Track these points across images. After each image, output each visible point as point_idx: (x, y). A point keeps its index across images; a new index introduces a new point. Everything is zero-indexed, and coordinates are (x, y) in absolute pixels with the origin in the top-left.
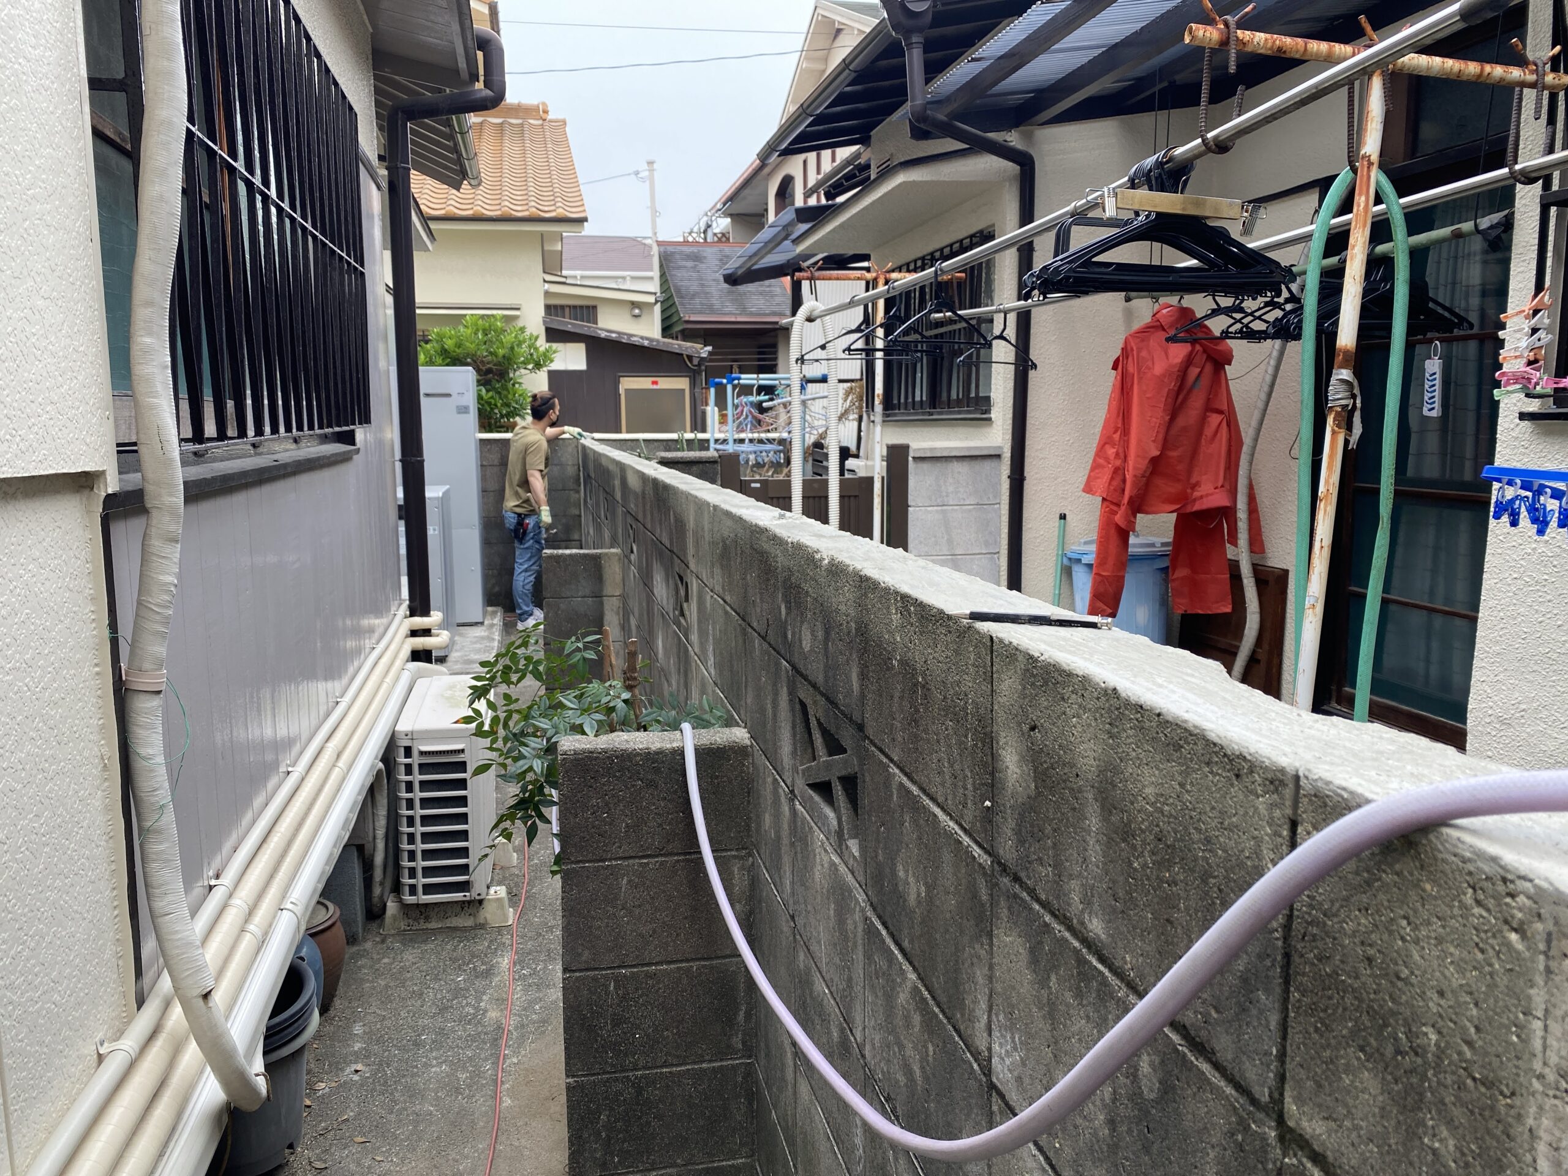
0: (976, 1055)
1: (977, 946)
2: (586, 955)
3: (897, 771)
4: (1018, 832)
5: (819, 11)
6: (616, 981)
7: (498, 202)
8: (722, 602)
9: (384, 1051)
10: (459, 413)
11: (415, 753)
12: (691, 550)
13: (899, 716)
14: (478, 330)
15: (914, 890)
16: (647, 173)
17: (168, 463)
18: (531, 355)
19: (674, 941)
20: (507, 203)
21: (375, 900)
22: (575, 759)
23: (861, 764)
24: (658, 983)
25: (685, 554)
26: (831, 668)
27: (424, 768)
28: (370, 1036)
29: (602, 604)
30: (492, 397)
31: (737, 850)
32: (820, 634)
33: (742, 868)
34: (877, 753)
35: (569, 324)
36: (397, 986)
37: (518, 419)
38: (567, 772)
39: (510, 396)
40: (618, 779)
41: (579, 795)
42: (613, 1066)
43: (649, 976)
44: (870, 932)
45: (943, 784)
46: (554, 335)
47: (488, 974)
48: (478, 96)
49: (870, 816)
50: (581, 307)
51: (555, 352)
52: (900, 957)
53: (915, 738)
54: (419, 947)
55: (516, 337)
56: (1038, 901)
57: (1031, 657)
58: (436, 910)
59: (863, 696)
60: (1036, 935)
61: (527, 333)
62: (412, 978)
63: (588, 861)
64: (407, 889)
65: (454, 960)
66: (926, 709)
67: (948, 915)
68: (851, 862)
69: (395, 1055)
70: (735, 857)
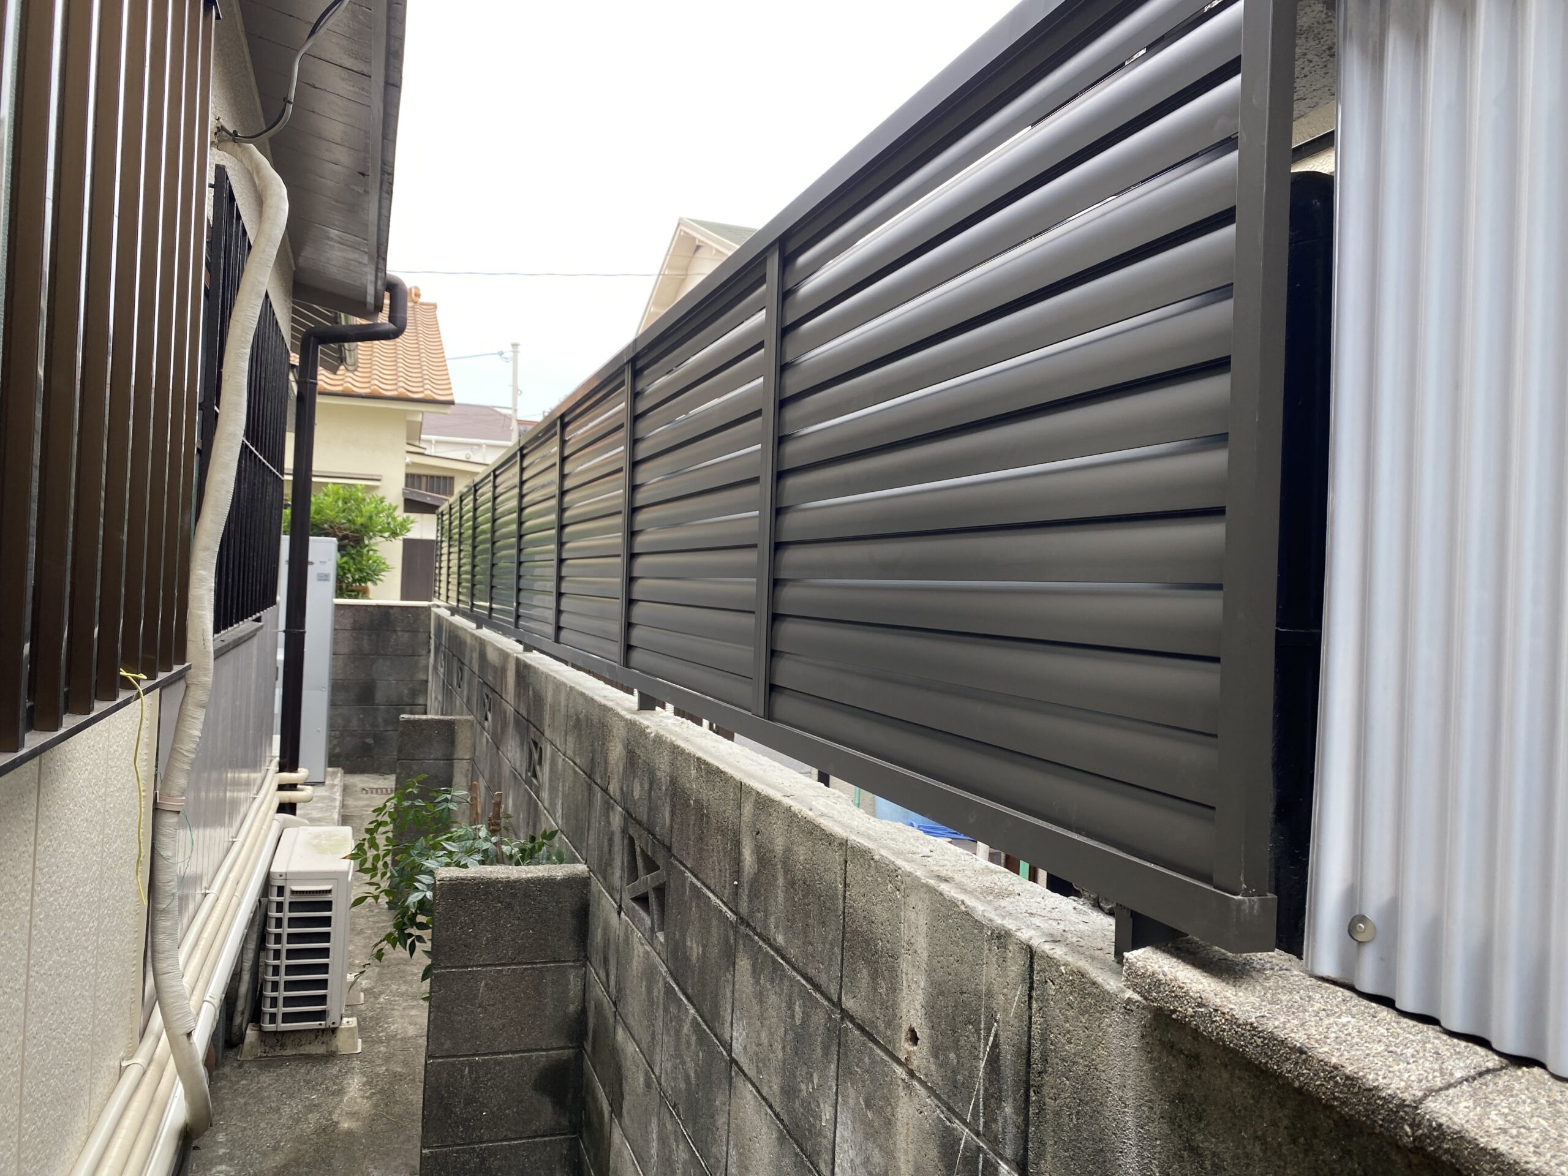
0: (723, 1043)
1: (727, 974)
2: (448, 1044)
3: (689, 874)
4: (749, 896)
5: (682, 227)
6: (471, 1068)
7: (367, 380)
8: (572, 764)
9: (247, 1155)
10: (320, 580)
11: (287, 893)
12: (547, 721)
13: (692, 837)
14: (338, 499)
15: (695, 950)
16: (512, 354)
17: (205, 654)
18: (389, 524)
19: (519, 1035)
20: (376, 382)
21: (235, 1029)
22: (450, 885)
23: (669, 875)
24: (504, 1069)
25: (541, 724)
26: (652, 809)
27: (294, 906)
28: (232, 1142)
29: (452, 766)
30: (346, 563)
31: (574, 961)
32: (646, 786)
33: (577, 976)
34: (679, 865)
35: (425, 495)
36: (255, 1103)
37: (369, 584)
38: (442, 895)
39: (364, 563)
40: (483, 901)
41: (451, 913)
42: (462, 1138)
43: (498, 1063)
44: (669, 990)
45: (714, 877)
46: (412, 505)
47: (341, 1092)
48: (382, 328)
49: (672, 909)
50: (439, 477)
51: (412, 522)
52: (686, 1002)
53: (701, 850)
54: (274, 1072)
55: (376, 507)
56: (757, 934)
57: (758, 793)
58: (292, 1038)
59: (672, 826)
60: (755, 954)
61: (386, 503)
62: (269, 1097)
63: (454, 967)
64: (267, 1017)
65: (307, 1082)
66: (708, 831)
67: (713, 961)
68: (659, 947)
69: (257, 1158)
70: (571, 967)
